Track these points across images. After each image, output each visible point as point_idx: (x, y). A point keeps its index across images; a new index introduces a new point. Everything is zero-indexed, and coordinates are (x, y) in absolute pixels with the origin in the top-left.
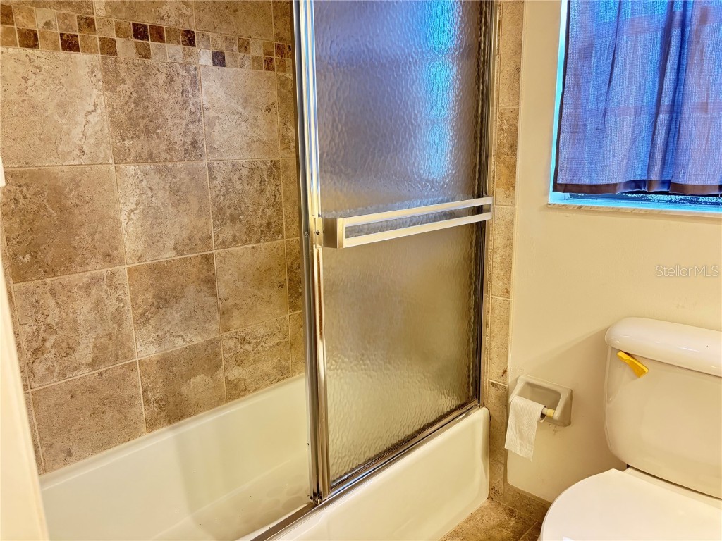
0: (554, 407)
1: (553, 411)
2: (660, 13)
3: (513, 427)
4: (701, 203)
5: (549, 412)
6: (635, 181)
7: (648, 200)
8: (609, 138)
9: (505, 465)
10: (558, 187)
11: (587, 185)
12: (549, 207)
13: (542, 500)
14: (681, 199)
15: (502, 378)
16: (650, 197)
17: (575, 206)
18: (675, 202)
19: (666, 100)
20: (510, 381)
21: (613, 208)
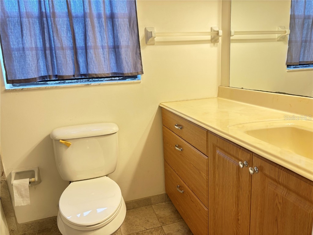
0: (34, 177)
1: (34, 178)
2: (35, 11)
3: (17, 195)
4: (67, 83)
5: (33, 179)
6: (42, 77)
7: (48, 84)
8: (28, 59)
9: (15, 216)
10: (9, 82)
11: (23, 79)
12: (6, 91)
13: (37, 220)
14: (59, 82)
15: (2, 177)
16: (48, 82)
17: (20, 89)
18: (58, 83)
19: (48, 45)
20: (6, 176)
21: (37, 88)
